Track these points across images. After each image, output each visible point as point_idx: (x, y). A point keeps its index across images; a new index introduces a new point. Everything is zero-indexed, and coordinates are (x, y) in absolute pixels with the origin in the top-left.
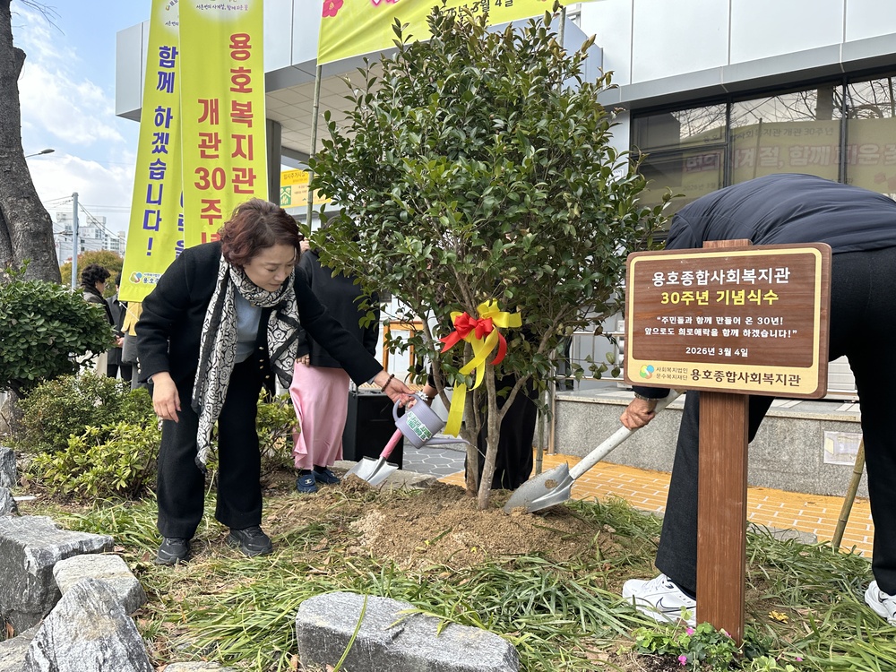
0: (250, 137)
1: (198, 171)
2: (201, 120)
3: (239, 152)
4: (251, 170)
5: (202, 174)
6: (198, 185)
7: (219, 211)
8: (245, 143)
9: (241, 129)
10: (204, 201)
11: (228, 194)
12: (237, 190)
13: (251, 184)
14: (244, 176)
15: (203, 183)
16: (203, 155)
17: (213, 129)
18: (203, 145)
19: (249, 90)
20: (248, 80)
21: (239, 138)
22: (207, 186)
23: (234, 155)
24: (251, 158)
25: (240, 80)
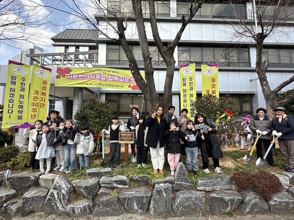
0: (45, 98)
1: (32, 103)
2: (34, 94)
3: (42, 100)
4: (44, 104)
5: (33, 103)
6: (32, 105)
7: (36, 110)
8: (43, 99)
9: (43, 96)
10: (33, 108)
11: (39, 108)
12: (41, 107)
13: (44, 106)
14: (43, 105)
15: (33, 105)
16: (34, 100)
17: (37, 96)
18: (34, 98)
19: (46, 90)
20: (46, 89)
21: (42, 98)
22: (34, 105)
23: (41, 101)
24: (45, 102)
25: (44, 88)
